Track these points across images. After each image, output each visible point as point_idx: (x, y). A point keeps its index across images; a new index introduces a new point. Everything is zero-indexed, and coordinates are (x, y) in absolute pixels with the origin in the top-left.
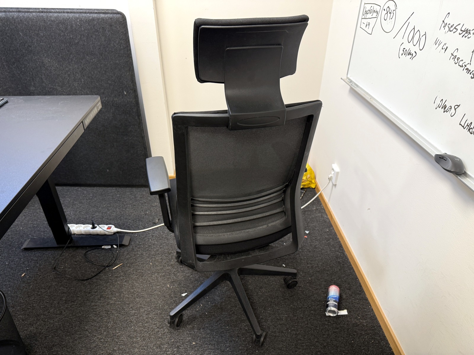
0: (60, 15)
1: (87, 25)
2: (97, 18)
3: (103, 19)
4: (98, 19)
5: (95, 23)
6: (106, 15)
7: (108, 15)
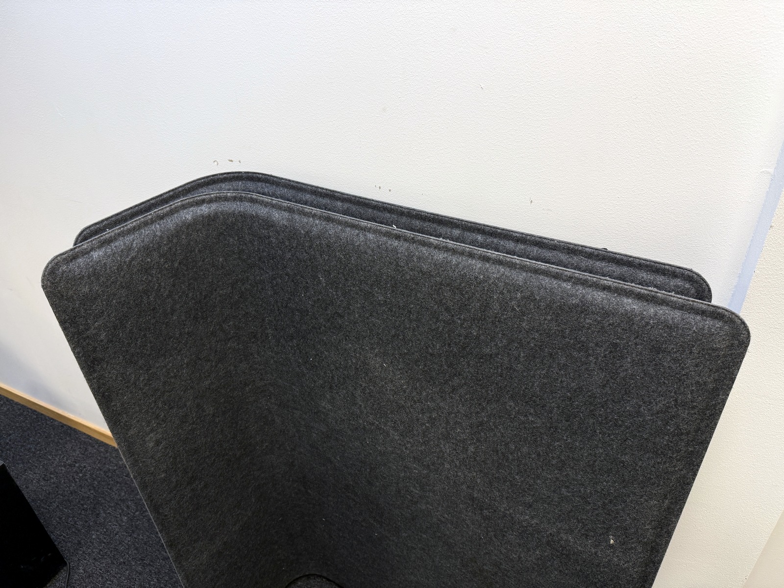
0: (454, 260)
1: (549, 318)
2: (603, 308)
3: (629, 318)
4: (607, 314)
5: (588, 321)
6: (652, 310)
7: (663, 312)
